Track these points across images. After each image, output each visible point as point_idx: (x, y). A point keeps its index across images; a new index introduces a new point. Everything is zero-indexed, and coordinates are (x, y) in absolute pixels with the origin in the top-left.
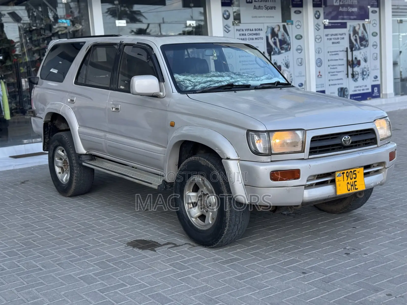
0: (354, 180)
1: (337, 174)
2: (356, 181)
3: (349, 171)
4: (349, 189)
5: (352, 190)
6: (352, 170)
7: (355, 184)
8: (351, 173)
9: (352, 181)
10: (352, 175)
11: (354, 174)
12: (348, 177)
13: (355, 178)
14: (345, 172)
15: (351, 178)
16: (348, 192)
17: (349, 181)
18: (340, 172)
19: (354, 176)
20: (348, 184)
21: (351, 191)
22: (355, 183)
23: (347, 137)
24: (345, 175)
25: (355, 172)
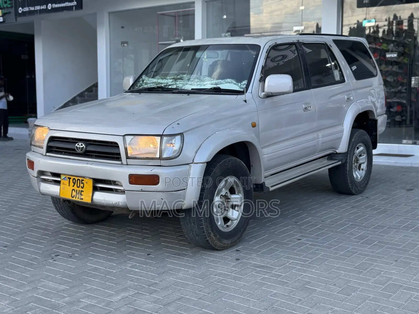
0: (80, 189)
1: (63, 177)
2: (83, 191)
3: (76, 178)
4: (73, 196)
5: (76, 198)
6: (81, 179)
7: (82, 194)
8: (79, 181)
9: (78, 189)
10: (80, 184)
11: (82, 183)
12: (74, 183)
13: (82, 188)
14: (72, 178)
15: (78, 186)
16: (71, 198)
17: (75, 188)
18: (66, 176)
19: (82, 185)
20: (74, 191)
21: (74, 199)
22: (82, 192)
23: (80, 144)
24: (71, 180)
25: (83, 182)
